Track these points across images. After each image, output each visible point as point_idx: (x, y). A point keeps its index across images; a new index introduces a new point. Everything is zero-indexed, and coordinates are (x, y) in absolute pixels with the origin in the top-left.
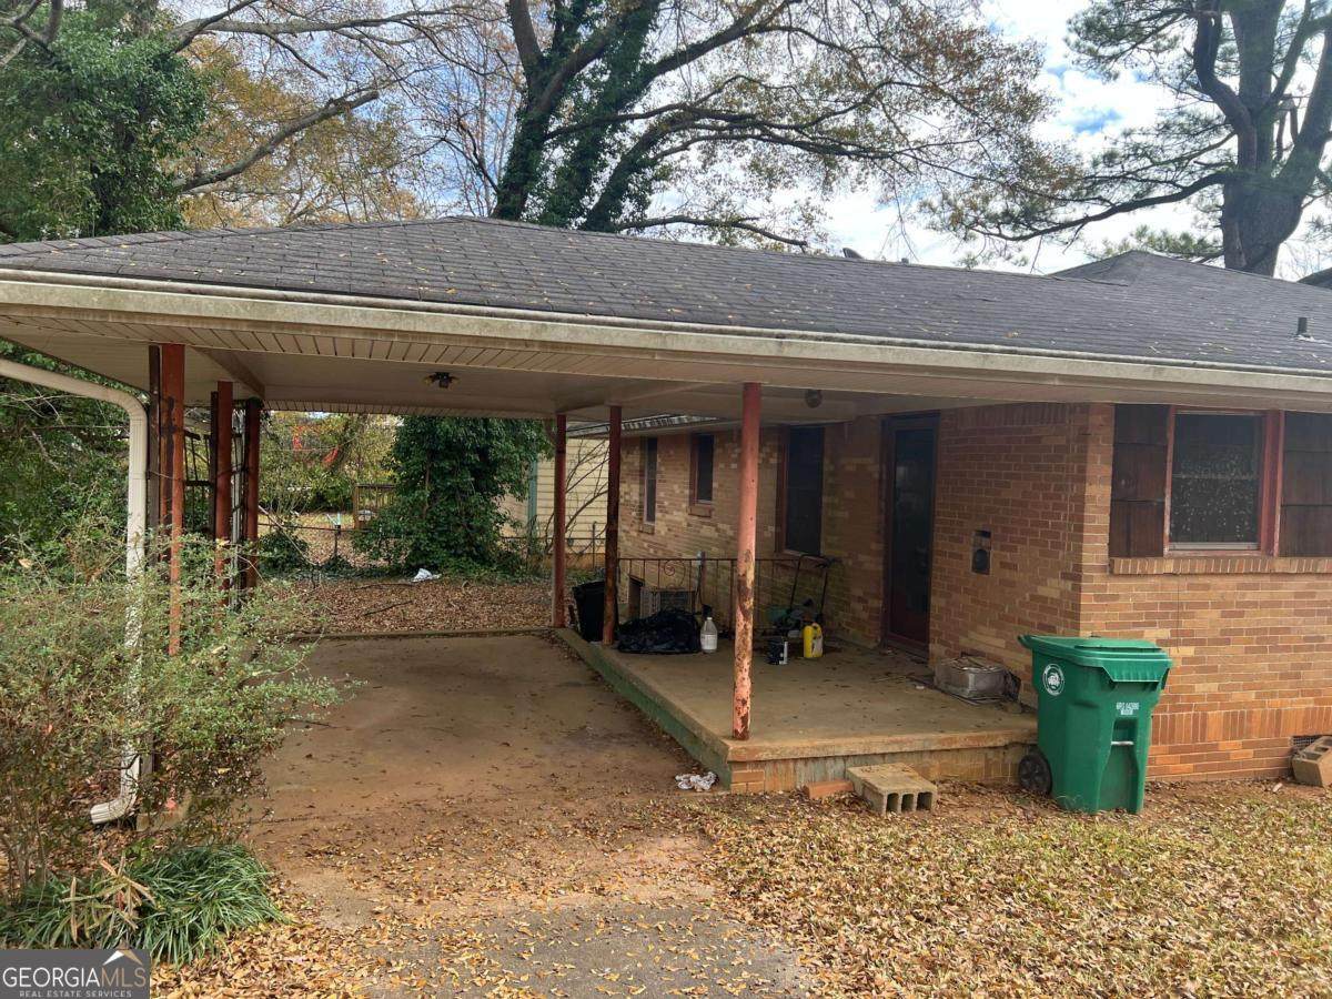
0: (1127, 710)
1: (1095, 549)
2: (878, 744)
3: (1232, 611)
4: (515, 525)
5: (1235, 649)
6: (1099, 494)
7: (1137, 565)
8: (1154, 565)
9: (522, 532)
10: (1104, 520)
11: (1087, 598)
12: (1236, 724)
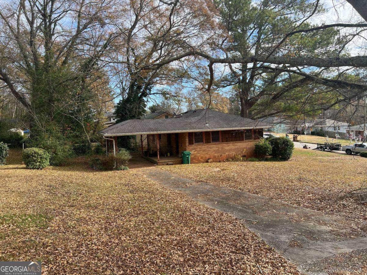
0: (187, 156)
1: (187, 144)
2: (170, 161)
3: (200, 148)
4: (133, 144)
5: (201, 152)
6: (187, 140)
7: (191, 145)
8: (193, 145)
9: (135, 145)
10: (188, 142)
11: (187, 148)
12: (202, 158)
